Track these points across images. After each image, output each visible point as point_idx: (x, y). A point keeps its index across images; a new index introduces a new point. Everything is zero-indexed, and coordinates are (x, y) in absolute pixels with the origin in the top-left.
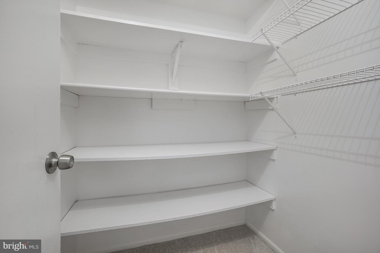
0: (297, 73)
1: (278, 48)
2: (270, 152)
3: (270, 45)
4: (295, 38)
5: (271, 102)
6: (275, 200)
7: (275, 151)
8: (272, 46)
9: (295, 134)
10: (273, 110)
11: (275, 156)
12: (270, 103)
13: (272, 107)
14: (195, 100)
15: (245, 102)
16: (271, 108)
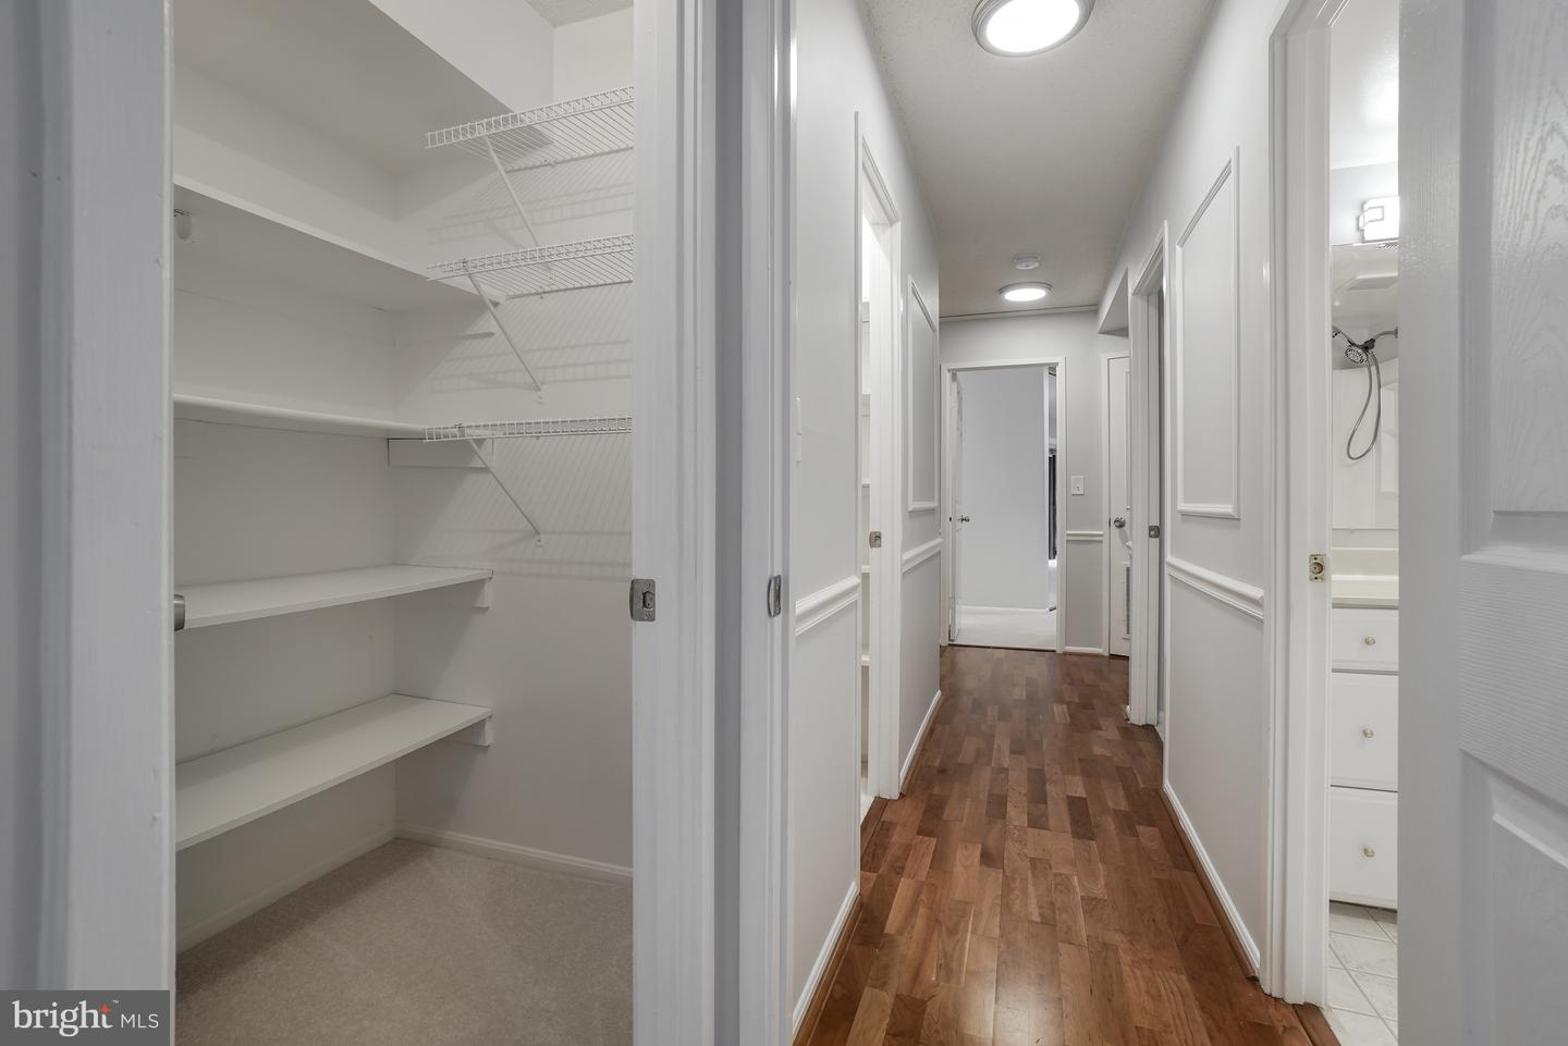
0: (543, 383)
1: (496, 304)
2: (475, 586)
3: (476, 293)
4: (538, 297)
5: (479, 447)
6: (490, 717)
7: (487, 584)
8: (481, 296)
9: (537, 533)
10: (485, 470)
11: (488, 597)
12: (476, 448)
13: (484, 463)
14: (207, 422)
15: (390, 440)
16: (477, 463)
